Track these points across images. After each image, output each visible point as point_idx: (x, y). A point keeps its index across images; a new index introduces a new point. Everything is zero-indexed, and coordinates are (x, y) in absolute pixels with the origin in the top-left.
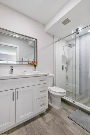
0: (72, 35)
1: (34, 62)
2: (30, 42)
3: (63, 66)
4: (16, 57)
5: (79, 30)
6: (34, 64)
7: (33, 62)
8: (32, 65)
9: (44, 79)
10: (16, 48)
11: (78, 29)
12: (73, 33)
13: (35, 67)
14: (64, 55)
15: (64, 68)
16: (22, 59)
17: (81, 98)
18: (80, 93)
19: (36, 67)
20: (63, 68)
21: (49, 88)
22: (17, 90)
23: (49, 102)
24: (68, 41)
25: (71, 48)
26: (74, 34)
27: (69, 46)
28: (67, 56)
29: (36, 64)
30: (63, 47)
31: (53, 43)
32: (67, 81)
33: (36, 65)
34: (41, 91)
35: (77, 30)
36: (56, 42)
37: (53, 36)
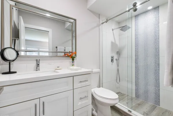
0: (127, 13)
1: (72, 52)
2: (68, 24)
3: (112, 57)
4: (48, 44)
5: (137, 5)
6: (71, 56)
7: (70, 52)
8: (68, 56)
9: (86, 80)
10: (48, 32)
11: (136, 3)
12: (127, 10)
13: (73, 60)
14: (113, 41)
15: (115, 60)
16: (56, 47)
17: (139, 105)
18: (137, 96)
19: (75, 60)
20: (112, 60)
21: (93, 90)
22: (42, 100)
23: (93, 110)
24: (119, 23)
25: (124, 31)
26: (129, 11)
27: (121, 30)
28: (117, 43)
29: (74, 55)
30: (113, 30)
31: (99, 26)
32: (118, 79)
33: (75, 57)
34: (81, 99)
35: (135, 5)
36: (103, 23)
37: (99, 16)
